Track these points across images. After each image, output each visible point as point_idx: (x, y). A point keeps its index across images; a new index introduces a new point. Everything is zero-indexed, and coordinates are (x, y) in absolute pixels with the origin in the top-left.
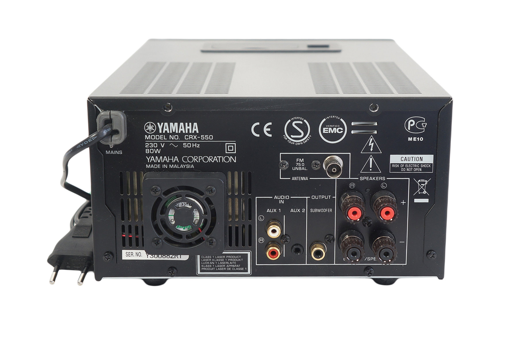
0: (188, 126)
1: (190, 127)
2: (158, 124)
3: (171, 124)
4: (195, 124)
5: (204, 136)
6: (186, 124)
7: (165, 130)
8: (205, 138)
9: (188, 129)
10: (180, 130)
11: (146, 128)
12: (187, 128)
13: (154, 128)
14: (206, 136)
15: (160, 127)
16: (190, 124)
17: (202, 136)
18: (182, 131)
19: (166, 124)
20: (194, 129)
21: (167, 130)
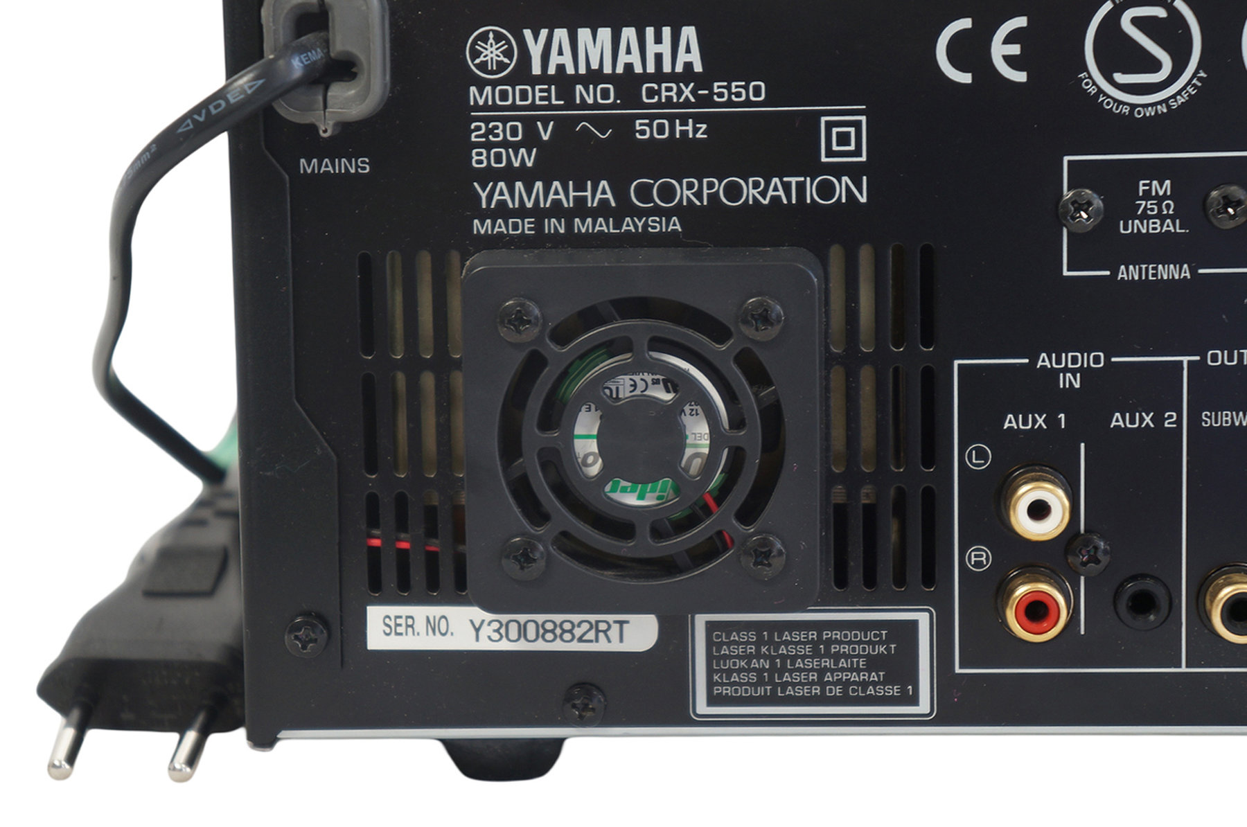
0: (658, 40)
1: (665, 48)
2: (528, 33)
3: (584, 34)
4: (689, 33)
5: (728, 88)
6: (650, 31)
7: (554, 60)
8: (730, 94)
9: (659, 57)
10: (623, 59)
11: (475, 54)
12: (652, 48)
13: (508, 53)
14: (734, 84)
15: (536, 50)
16: (666, 31)
17: (716, 84)
18: (628, 67)
19: (561, 34)
20: (682, 58)
21: (567, 59)
